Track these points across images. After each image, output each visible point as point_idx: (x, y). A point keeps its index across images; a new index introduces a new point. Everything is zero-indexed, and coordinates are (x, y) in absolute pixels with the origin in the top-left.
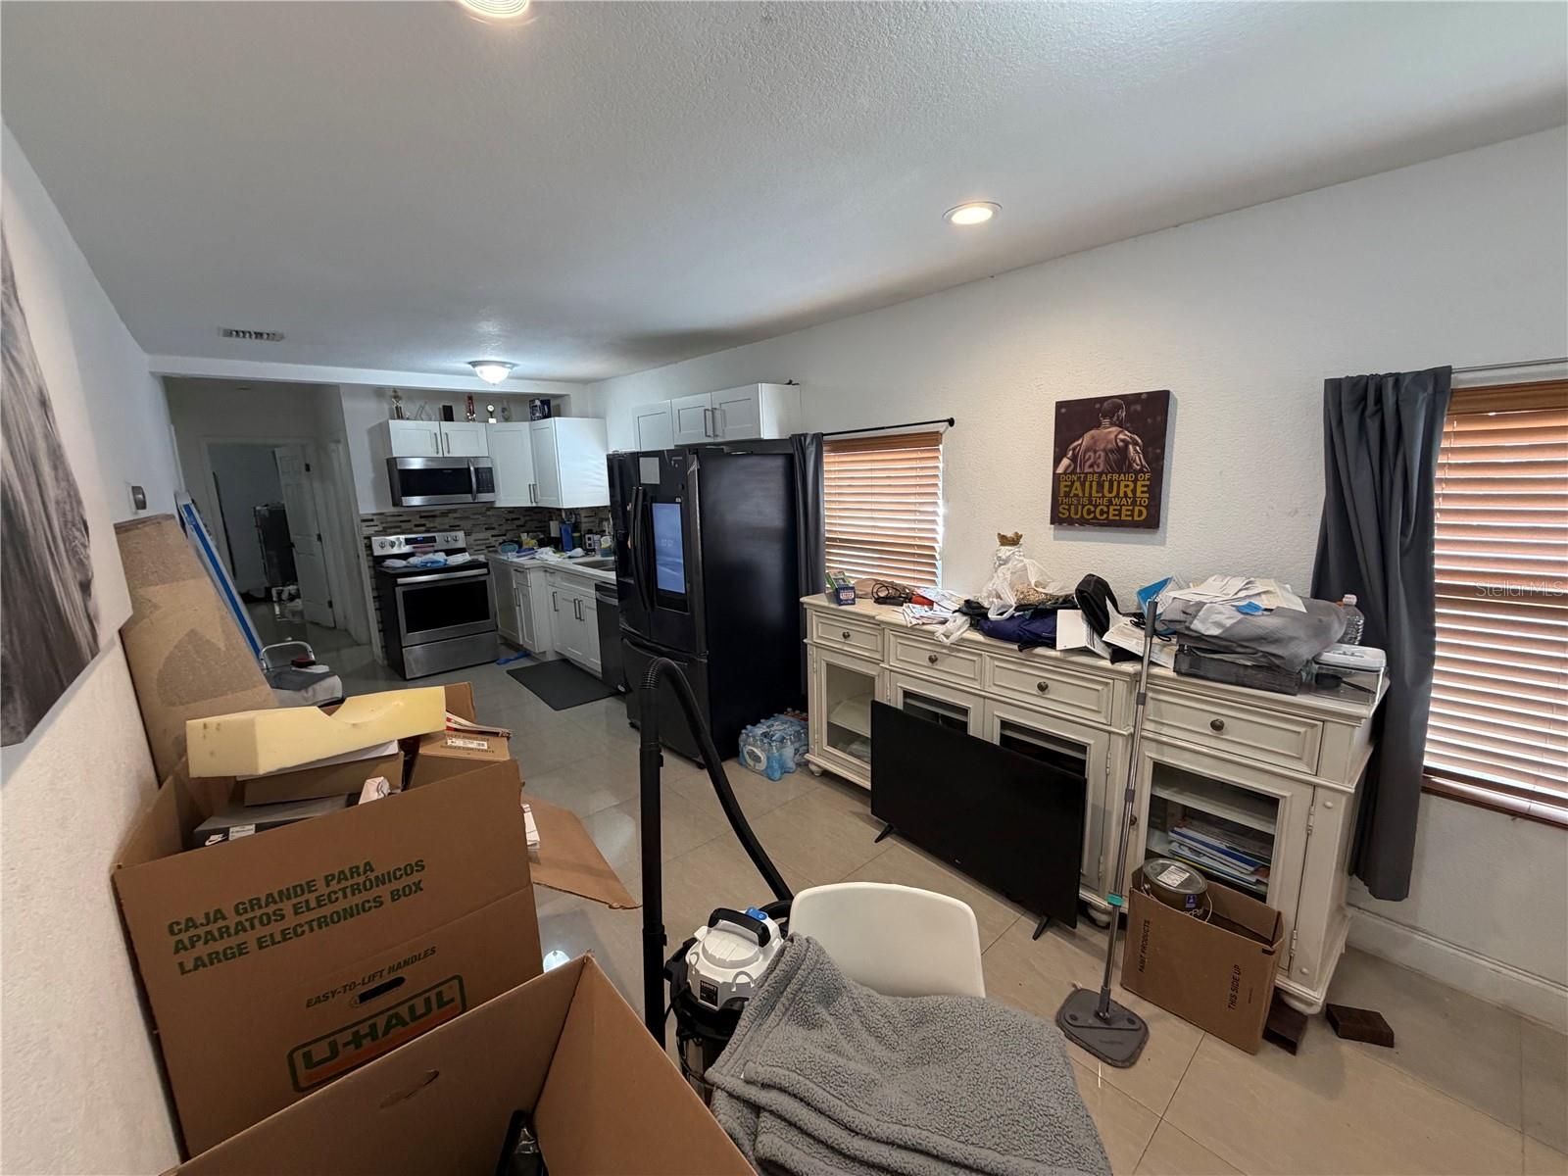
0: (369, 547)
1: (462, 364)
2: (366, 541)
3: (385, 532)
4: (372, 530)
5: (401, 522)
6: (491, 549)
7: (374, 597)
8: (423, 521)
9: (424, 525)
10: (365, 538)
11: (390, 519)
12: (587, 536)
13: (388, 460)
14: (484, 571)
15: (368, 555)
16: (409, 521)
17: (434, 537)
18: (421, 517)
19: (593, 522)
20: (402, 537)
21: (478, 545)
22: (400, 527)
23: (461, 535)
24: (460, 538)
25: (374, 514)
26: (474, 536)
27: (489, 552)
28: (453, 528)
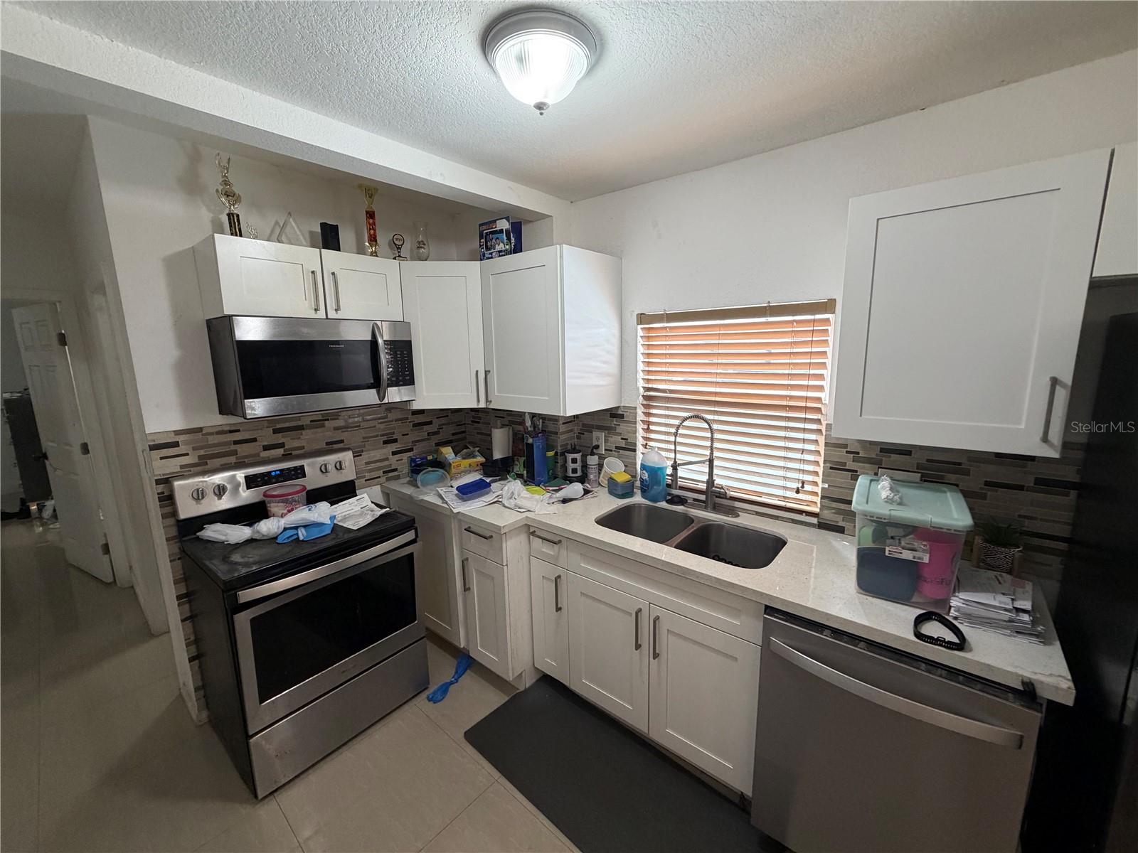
0: (168, 499)
2: (161, 488)
3: (204, 466)
4: (173, 466)
5: (236, 443)
6: (390, 474)
7: (179, 598)
8: (279, 438)
9: (282, 445)
10: (158, 482)
11: (213, 440)
12: (570, 457)
13: (209, 323)
14: (410, 535)
15: (164, 516)
16: (254, 440)
17: (302, 467)
18: (276, 431)
19: (571, 431)
20: (240, 475)
21: (370, 471)
22: (235, 453)
23: (347, 457)
24: (344, 465)
25: (177, 433)
26: (366, 457)
27: (388, 479)
28: (333, 447)
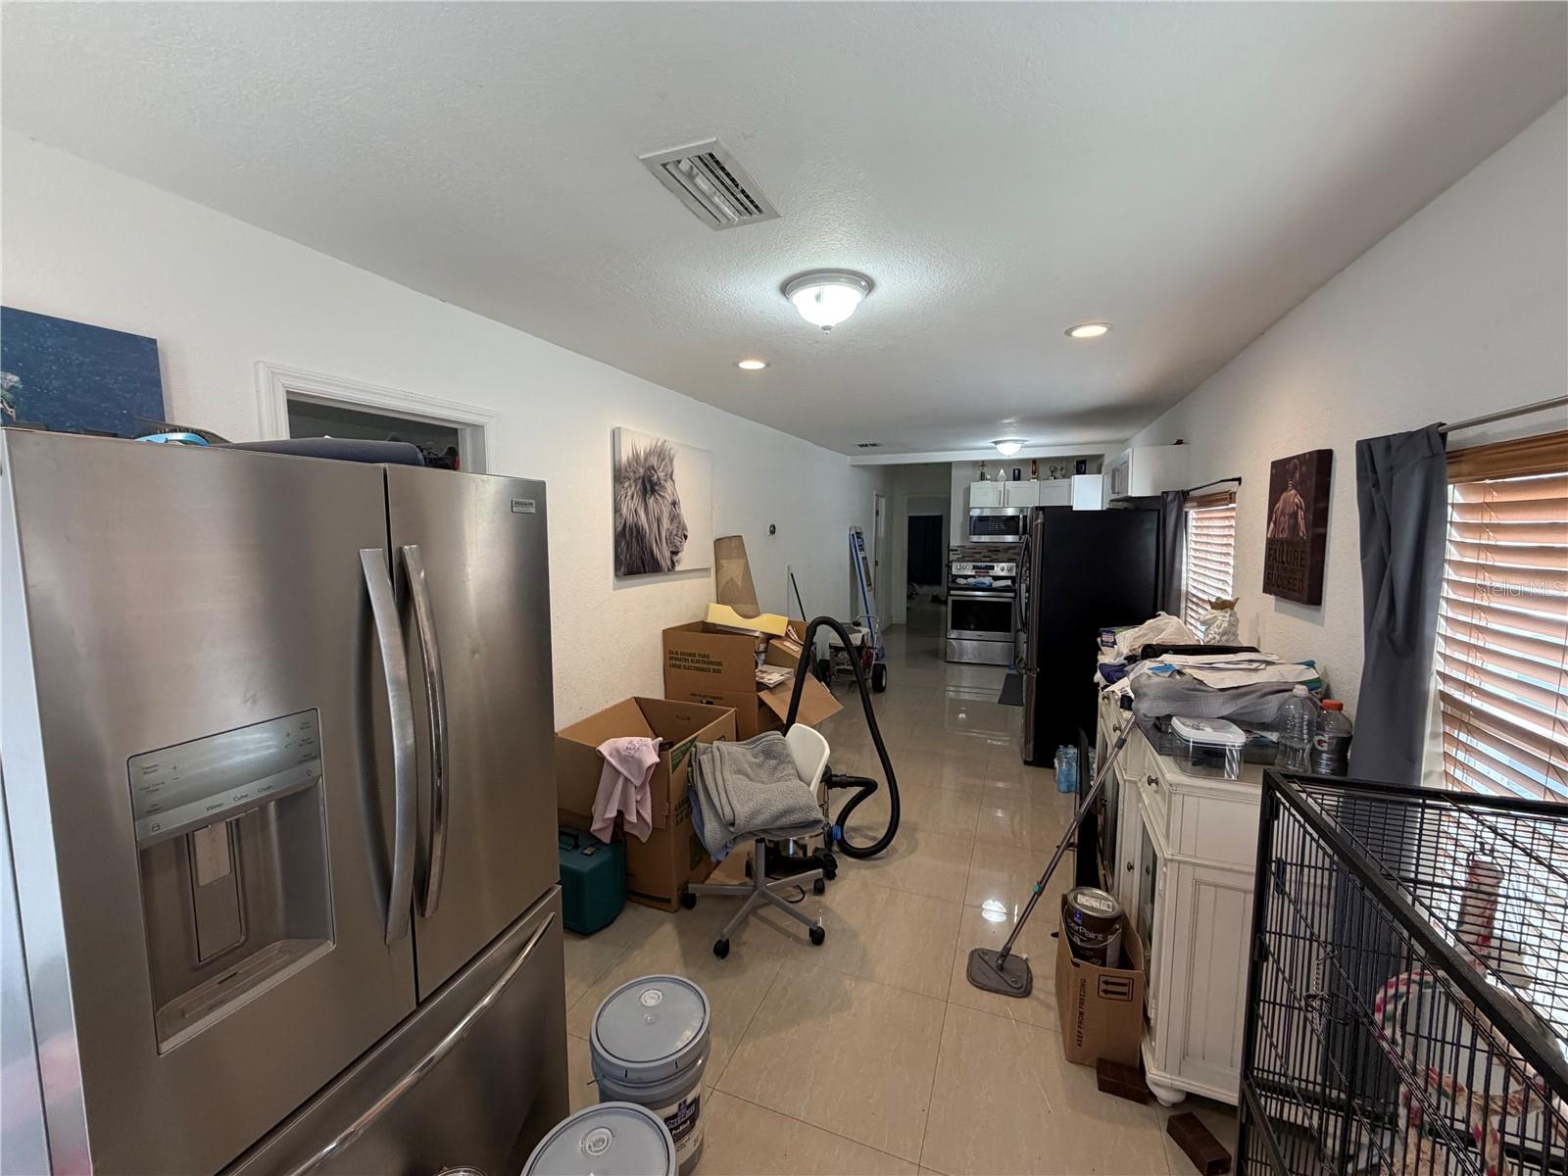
1: (988, 443)
3: (963, 559)
5: (975, 553)
9: (989, 557)
17: (994, 566)
22: (973, 557)
